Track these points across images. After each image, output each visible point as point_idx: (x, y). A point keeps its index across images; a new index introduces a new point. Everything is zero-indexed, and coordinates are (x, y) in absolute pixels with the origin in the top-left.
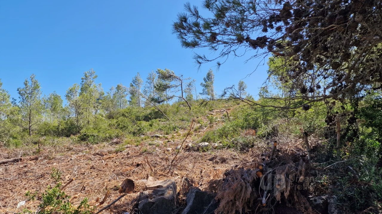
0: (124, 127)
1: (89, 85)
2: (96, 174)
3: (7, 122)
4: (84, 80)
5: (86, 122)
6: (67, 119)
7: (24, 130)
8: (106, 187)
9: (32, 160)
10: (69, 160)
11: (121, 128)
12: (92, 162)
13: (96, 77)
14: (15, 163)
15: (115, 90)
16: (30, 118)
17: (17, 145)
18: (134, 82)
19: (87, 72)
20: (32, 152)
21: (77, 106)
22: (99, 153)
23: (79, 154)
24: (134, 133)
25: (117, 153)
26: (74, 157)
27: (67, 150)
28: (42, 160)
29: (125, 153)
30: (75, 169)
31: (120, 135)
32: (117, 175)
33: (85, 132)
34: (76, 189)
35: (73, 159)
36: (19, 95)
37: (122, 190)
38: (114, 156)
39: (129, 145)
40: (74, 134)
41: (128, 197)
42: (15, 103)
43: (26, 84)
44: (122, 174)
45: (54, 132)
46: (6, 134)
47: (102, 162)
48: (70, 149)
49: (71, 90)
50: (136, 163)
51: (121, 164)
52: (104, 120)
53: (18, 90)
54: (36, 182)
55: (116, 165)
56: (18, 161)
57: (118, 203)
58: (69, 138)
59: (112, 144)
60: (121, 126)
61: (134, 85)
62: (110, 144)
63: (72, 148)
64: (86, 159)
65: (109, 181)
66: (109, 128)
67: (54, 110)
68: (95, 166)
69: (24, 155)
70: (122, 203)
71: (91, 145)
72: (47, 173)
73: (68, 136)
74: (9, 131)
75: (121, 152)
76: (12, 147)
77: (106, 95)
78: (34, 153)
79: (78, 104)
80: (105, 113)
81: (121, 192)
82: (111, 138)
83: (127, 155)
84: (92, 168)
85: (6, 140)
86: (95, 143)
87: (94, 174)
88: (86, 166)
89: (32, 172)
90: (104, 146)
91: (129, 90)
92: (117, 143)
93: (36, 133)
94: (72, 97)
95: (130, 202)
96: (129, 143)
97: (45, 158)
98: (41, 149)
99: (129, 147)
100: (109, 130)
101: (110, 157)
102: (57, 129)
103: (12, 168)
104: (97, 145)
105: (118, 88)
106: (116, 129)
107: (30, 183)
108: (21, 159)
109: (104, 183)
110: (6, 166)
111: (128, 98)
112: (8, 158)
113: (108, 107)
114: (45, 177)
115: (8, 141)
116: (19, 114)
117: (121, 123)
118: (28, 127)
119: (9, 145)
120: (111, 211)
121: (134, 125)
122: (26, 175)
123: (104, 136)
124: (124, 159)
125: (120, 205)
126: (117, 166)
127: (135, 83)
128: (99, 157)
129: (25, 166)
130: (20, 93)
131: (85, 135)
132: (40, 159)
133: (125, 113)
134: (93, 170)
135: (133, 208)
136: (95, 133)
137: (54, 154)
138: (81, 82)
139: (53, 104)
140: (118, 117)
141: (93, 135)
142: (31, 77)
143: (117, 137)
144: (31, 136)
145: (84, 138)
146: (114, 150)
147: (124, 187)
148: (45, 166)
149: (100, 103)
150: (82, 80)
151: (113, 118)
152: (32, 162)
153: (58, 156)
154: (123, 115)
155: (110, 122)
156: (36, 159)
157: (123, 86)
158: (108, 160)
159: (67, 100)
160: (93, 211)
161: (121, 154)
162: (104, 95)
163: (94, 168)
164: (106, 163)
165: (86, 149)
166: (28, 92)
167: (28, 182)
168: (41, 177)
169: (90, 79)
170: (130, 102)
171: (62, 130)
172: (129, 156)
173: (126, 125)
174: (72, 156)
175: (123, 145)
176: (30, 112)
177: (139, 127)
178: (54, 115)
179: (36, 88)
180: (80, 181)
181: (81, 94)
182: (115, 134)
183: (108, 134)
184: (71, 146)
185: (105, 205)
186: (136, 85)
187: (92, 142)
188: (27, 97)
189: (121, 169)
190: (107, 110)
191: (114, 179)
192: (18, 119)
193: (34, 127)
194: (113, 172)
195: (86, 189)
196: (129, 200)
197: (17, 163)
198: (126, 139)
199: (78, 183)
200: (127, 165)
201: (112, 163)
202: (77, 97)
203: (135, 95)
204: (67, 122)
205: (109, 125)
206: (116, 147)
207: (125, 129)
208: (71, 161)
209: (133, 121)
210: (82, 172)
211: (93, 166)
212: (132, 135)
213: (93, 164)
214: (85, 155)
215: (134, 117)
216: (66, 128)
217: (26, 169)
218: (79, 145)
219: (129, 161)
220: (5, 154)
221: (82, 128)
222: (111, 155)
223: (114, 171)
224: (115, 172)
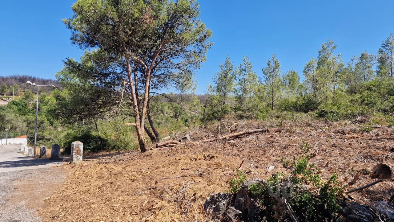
0: (370, 103)
1: (327, 58)
2: (339, 153)
3: (256, 98)
4: (322, 53)
5: (324, 97)
6: (304, 95)
7: (269, 105)
8: (352, 168)
9: (276, 132)
10: (309, 135)
11: (367, 104)
12: (333, 140)
13: (335, 47)
14: (264, 133)
15: (357, 60)
16: (272, 95)
17: (263, 118)
18: (384, 46)
19: (324, 44)
20: (275, 125)
21: (314, 82)
22: (341, 131)
23: (318, 130)
24: (385, 111)
25: (362, 133)
26: (313, 133)
27: (306, 126)
28: (284, 133)
29: (373, 133)
30: (316, 145)
31: (365, 112)
32: (365, 158)
33: (323, 108)
34: (319, 165)
35: (312, 134)
36: (264, 75)
37: (374, 175)
38: (359, 136)
39: (378, 125)
40: (312, 110)
41: (384, 184)
42: (261, 82)
43: (269, 64)
44: (371, 157)
45: (294, 107)
46: (255, 109)
47: (345, 141)
48: (309, 125)
49: (308, 65)
50: (389, 147)
51: (369, 146)
52: (345, 95)
53: (263, 71)
54: (282, 152)
55: (361, 146)
56: (265, 132)
57: (370, 188)
58: (308, 114)
59: (355, 123)
60: (366, 102)
61: (384, 50)
62: (353, 122)
63: (311, 124)
64: (326, 136)
65: (356, 162)
66: (352, 104)
67: (292, 86)
68: (336, 145)
69: (271, 126)
70: (375, 189)
71: (330, 122)
72: (290, 145)
73: (306, 112)
74: (257, 106)
75: (367, 132)
76: (260, 120)
77: (346, 66)
78: (277, 126)
79: (315, 79)
80: (345, 87)
81: (373, 177)
82: (354, 116)
83: (376, 136)
84: (334, 145)
85: (256, 114)
86: (335, 120)
87: (337, 152)
88: (327, 143)
89: (278, 142)
90: (346, 124)
91: (377, 58)
92: (361, 122)
93: (277, 108)
94: (310, 72)
95: (387, 191)
96: (377, 123)
97: (287, 132)
98: (283, 123)
99: (379, 127)
100: (351, 106)
101: (353, 137)
102: (296, 104)
103: (262, 137)
104: (338, 122)
105: (363, 57)
106: (361, 105)
107: (276, 152)
108: (268, 130)
109: (349, 164)
110: (257, 135)
111: (375, 68)
112: (258, 128)
113: (348, 80)
114: (288, 148)
115: (257, 115)
116: (264, 91)
117: (366, 99)
118: (271, 102)
119: (258, 118)
120: (362, 195)
121: (385, 101)
122: (273, 145)
123: (345, 113)
124: (372, 141)
125: (374, 192)
126: (364, 147)
127: (386, 48)
128: (341, 136)
129: (272, 137)
130: (264, 73)
131: (323, 111)
132: (282, 131)
133: (371, 86)
134: (335, 148)
135: (391, 198)
136: (335, 109)
137: (294, 128)
138: (318, 56)
139: (291, 80)
140: (362, 92)
141: (332, 112)
142: (272, 57)
143: (362, 114)
144: (274, 110)
145: (322, 114)
146: (358, 129)
147: (377, 173)
148: (288, 139)
149: (339, 77)
150: (319, 54)
151: (356, 93)
152: (276, 134)
153: (298, 130)
154: (369, 89)
155: (352, 98)
156: (280, 131)
157: (368, 54)
158: (351, 140)
159: (304, 76)
160: (343, 190)
161: (368, 135)
162: (343, 68)
163: (336, 147)
164: (349, 143)
165: (325, 126)
166: (270, 71)
167: (275, 150)
168: (285, 148)
169: (329, 50)
170: (378, 72)
171: (300, 106)
172: (379, 137)
173: (373, 101)
174: (312, 131)
175: (370, 125)
176: (273, 90)
177: (392, 103)
178: (291, 92)
179: (277, 67)
180: (322, 157)
181: (318, 68)
182: (359, 111)
183: (350, 111)
184: (310, 122)
185: (355, 186)
186: (387, 49)
187: (331, 119)
188: (270, 75)
189: (369, 152)
190: (347, 84)
191: (361, 161)
192: (264, 96)
193: (276, 103)
194: (359, 153)
195: (329, 166)
196: (385, 188)
197: (265, 133)
198: (374, 118)
199: (320, 159)
200: (377, 148)
201: (357, 144)
202: (314, 72)
203: (385, 63)
204: (304, 98)
205: (351, 100)
206: (361, 126)
207: (372, 106)
208: (311, 136)
209: (384, 96)
210: (323, 149)
211: (334, 144)
212: (381, 113)
213: (335, 142)
214: (324, 132)
215: (384, 91)
216: (303, 104)
217: (272, 139)
218: (317, 121)
219: (379, 144)
220: (255, 124)
221: (320, 104)
222: (355, 135)
223: (361, 152)
224: (361, 154)
